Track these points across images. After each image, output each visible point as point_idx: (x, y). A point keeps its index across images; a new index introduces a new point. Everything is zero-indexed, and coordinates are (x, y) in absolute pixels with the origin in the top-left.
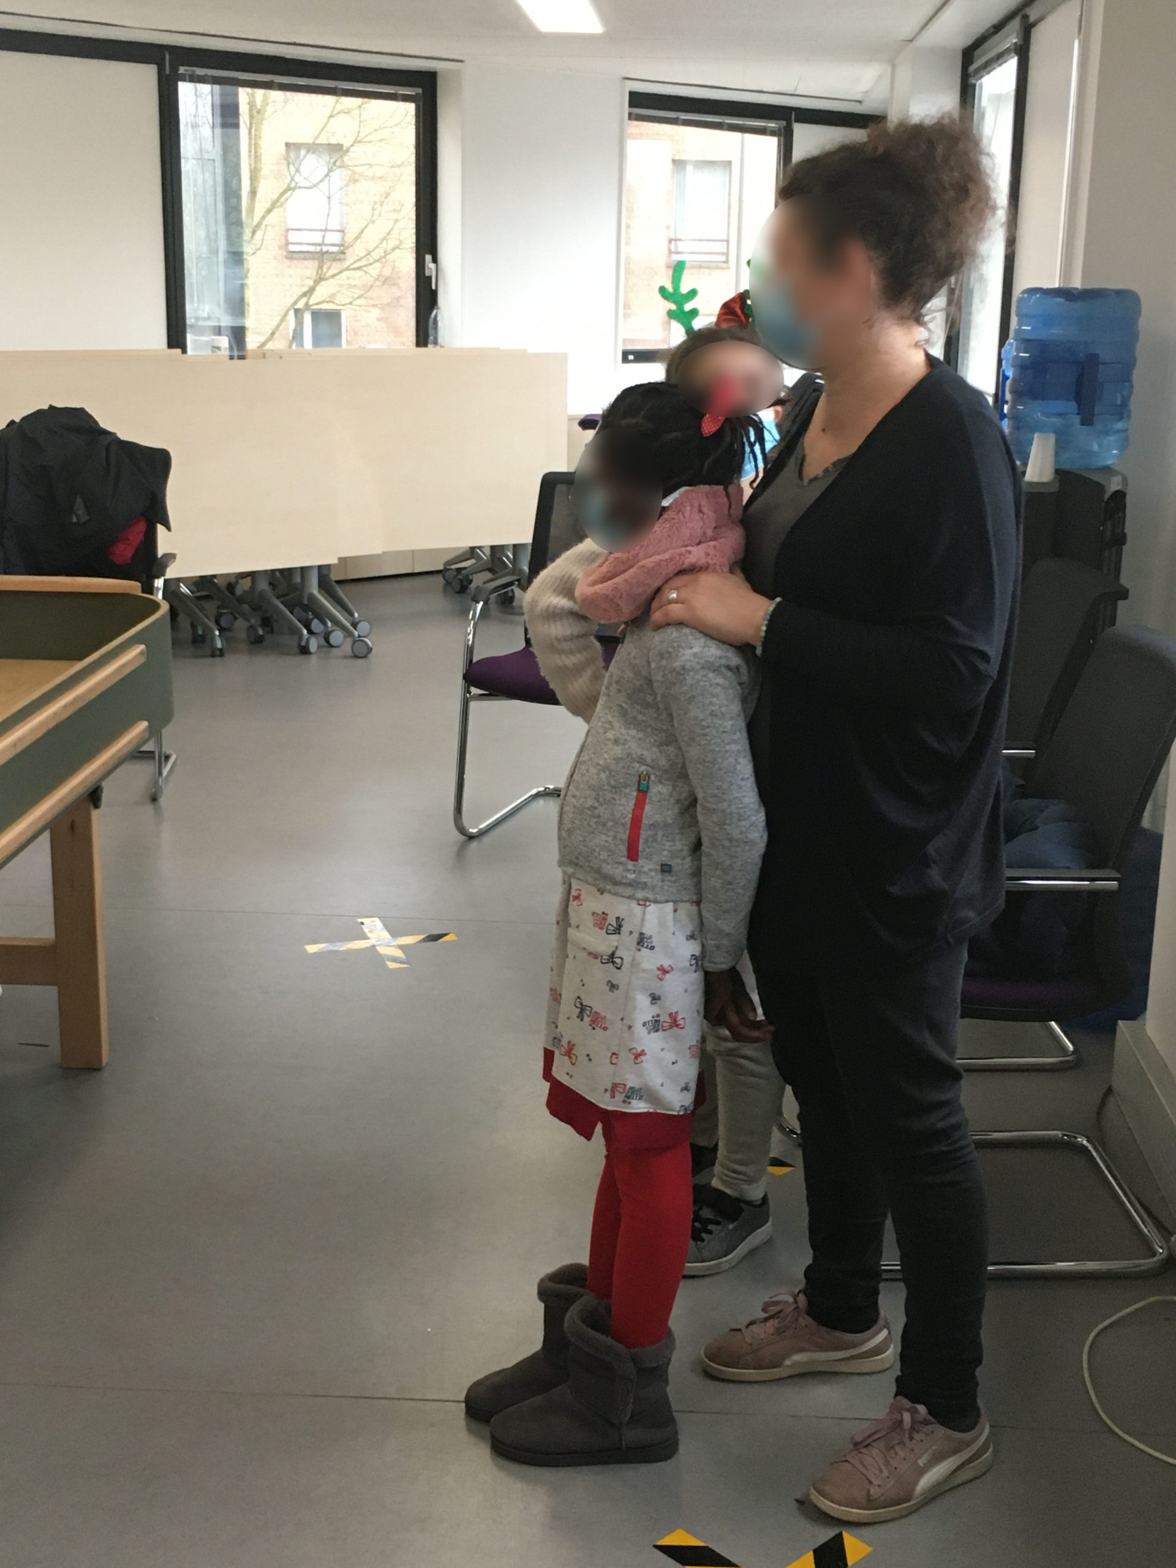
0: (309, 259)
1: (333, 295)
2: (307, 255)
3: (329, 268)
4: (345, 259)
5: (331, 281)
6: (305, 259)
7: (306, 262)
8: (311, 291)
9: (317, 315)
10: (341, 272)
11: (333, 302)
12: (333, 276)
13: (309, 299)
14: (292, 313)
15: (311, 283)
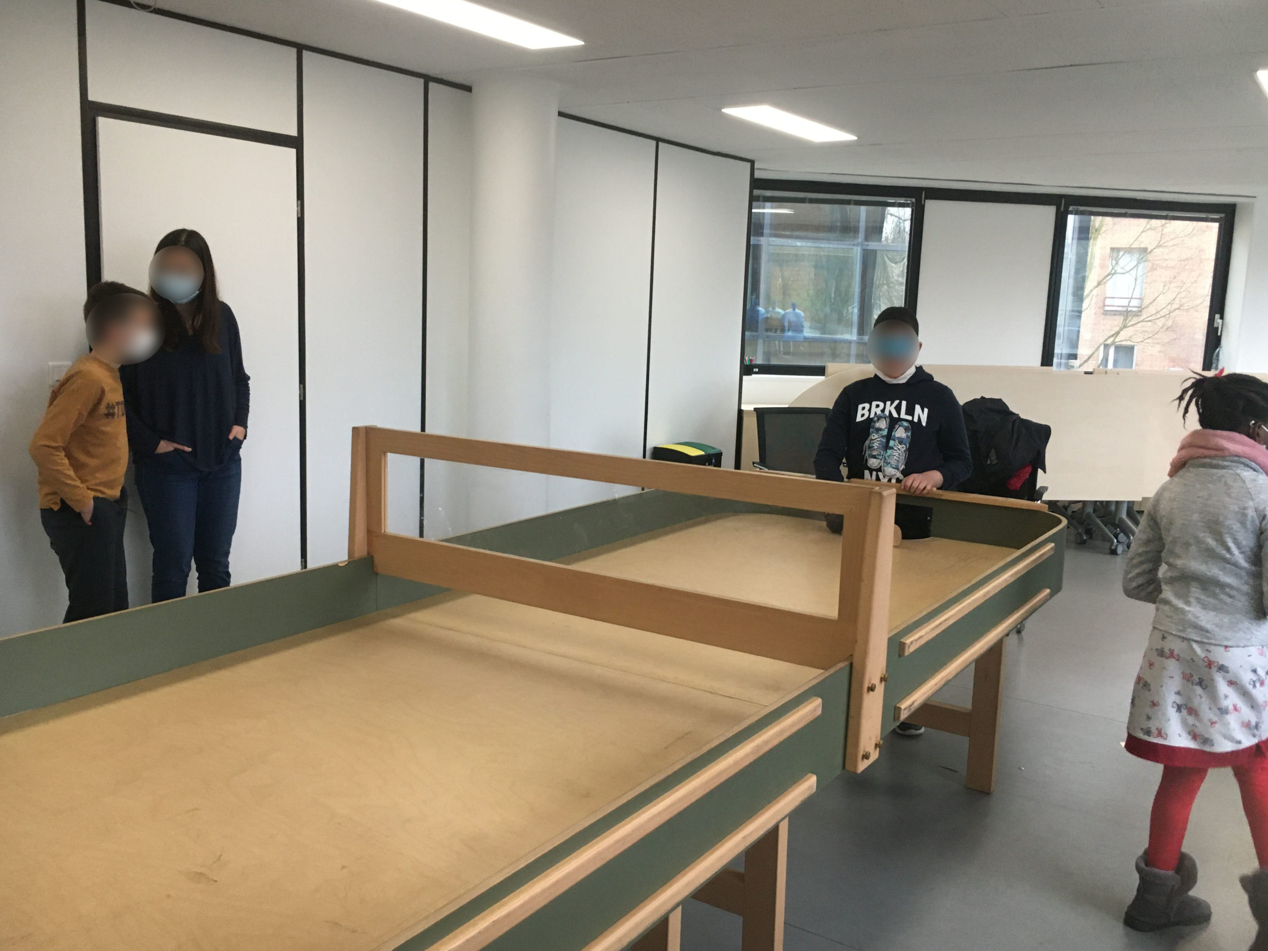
0: (1117, 315)
1: (1131, 337)
2: (1116, 313)
3: (1130, 321)
4: (1141, 315)
5: (1131, 328)
6: (1115, 315)
7: (1115, 317)
8: (1118, 333)
9: (1118, 348)
10: (1137, 323)
11: (1131, 341)
12: (1132, 325)
13: (1115, 339)
14: (1102, 348)
15: (1117, 329)
